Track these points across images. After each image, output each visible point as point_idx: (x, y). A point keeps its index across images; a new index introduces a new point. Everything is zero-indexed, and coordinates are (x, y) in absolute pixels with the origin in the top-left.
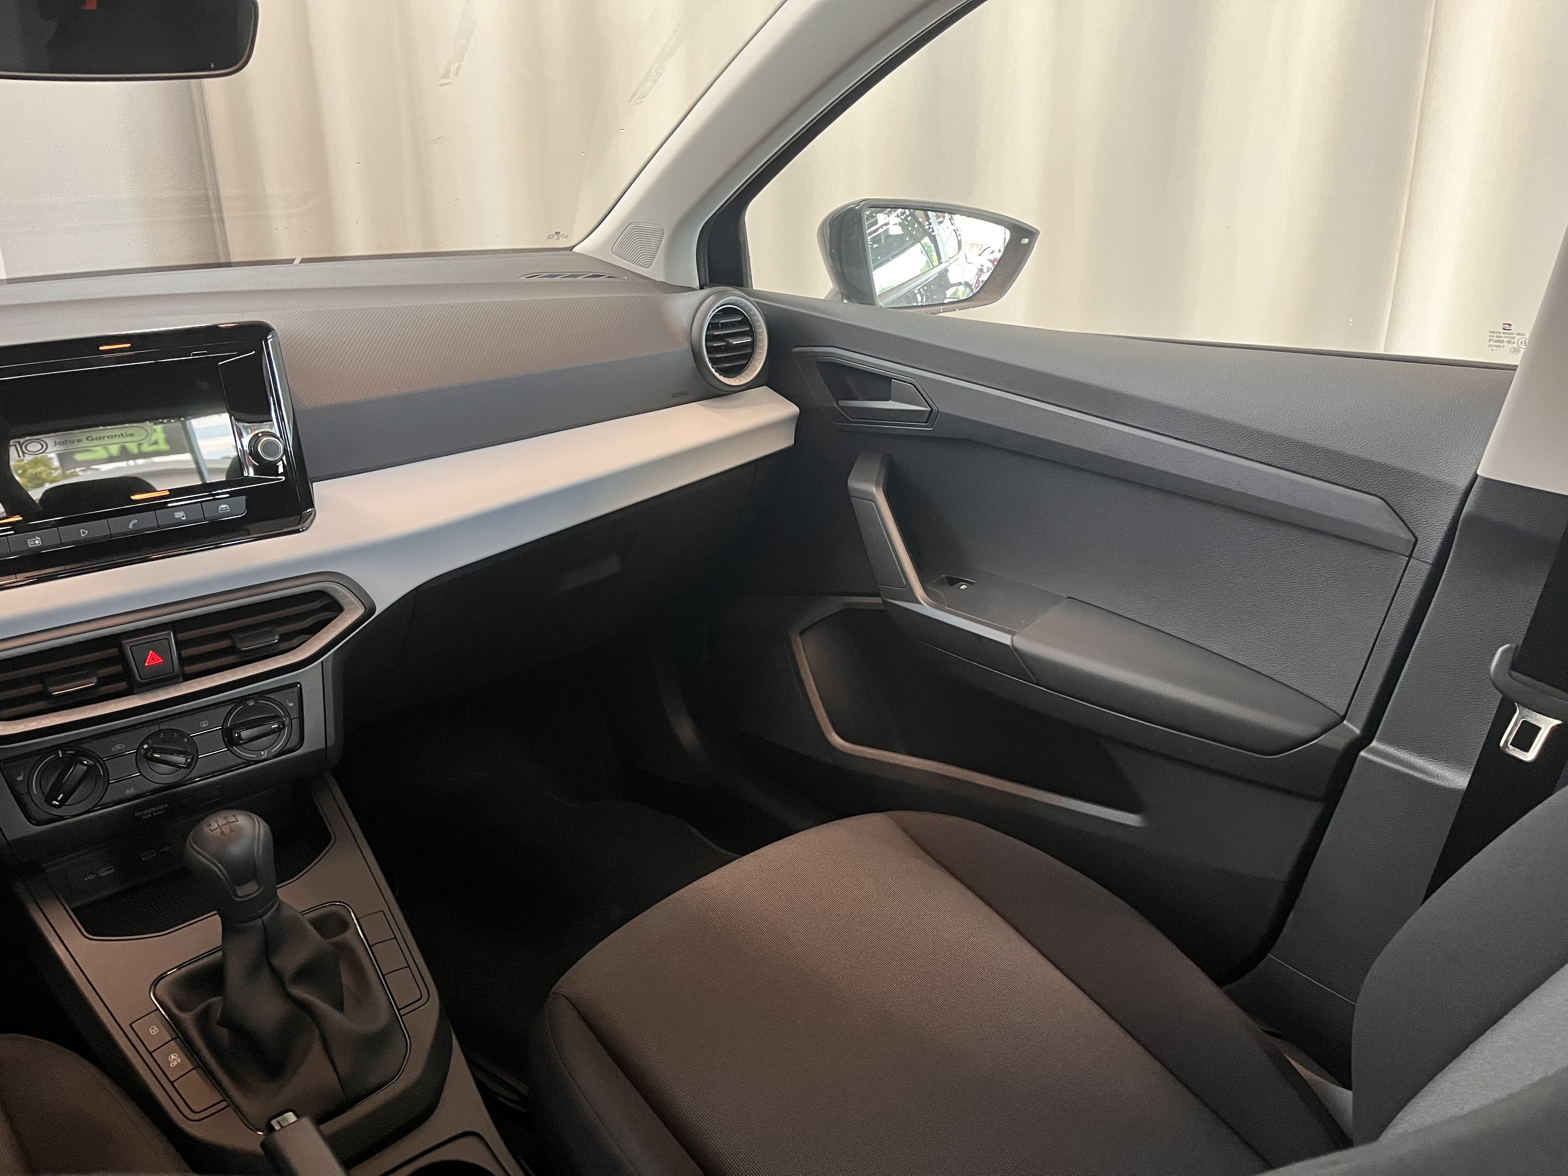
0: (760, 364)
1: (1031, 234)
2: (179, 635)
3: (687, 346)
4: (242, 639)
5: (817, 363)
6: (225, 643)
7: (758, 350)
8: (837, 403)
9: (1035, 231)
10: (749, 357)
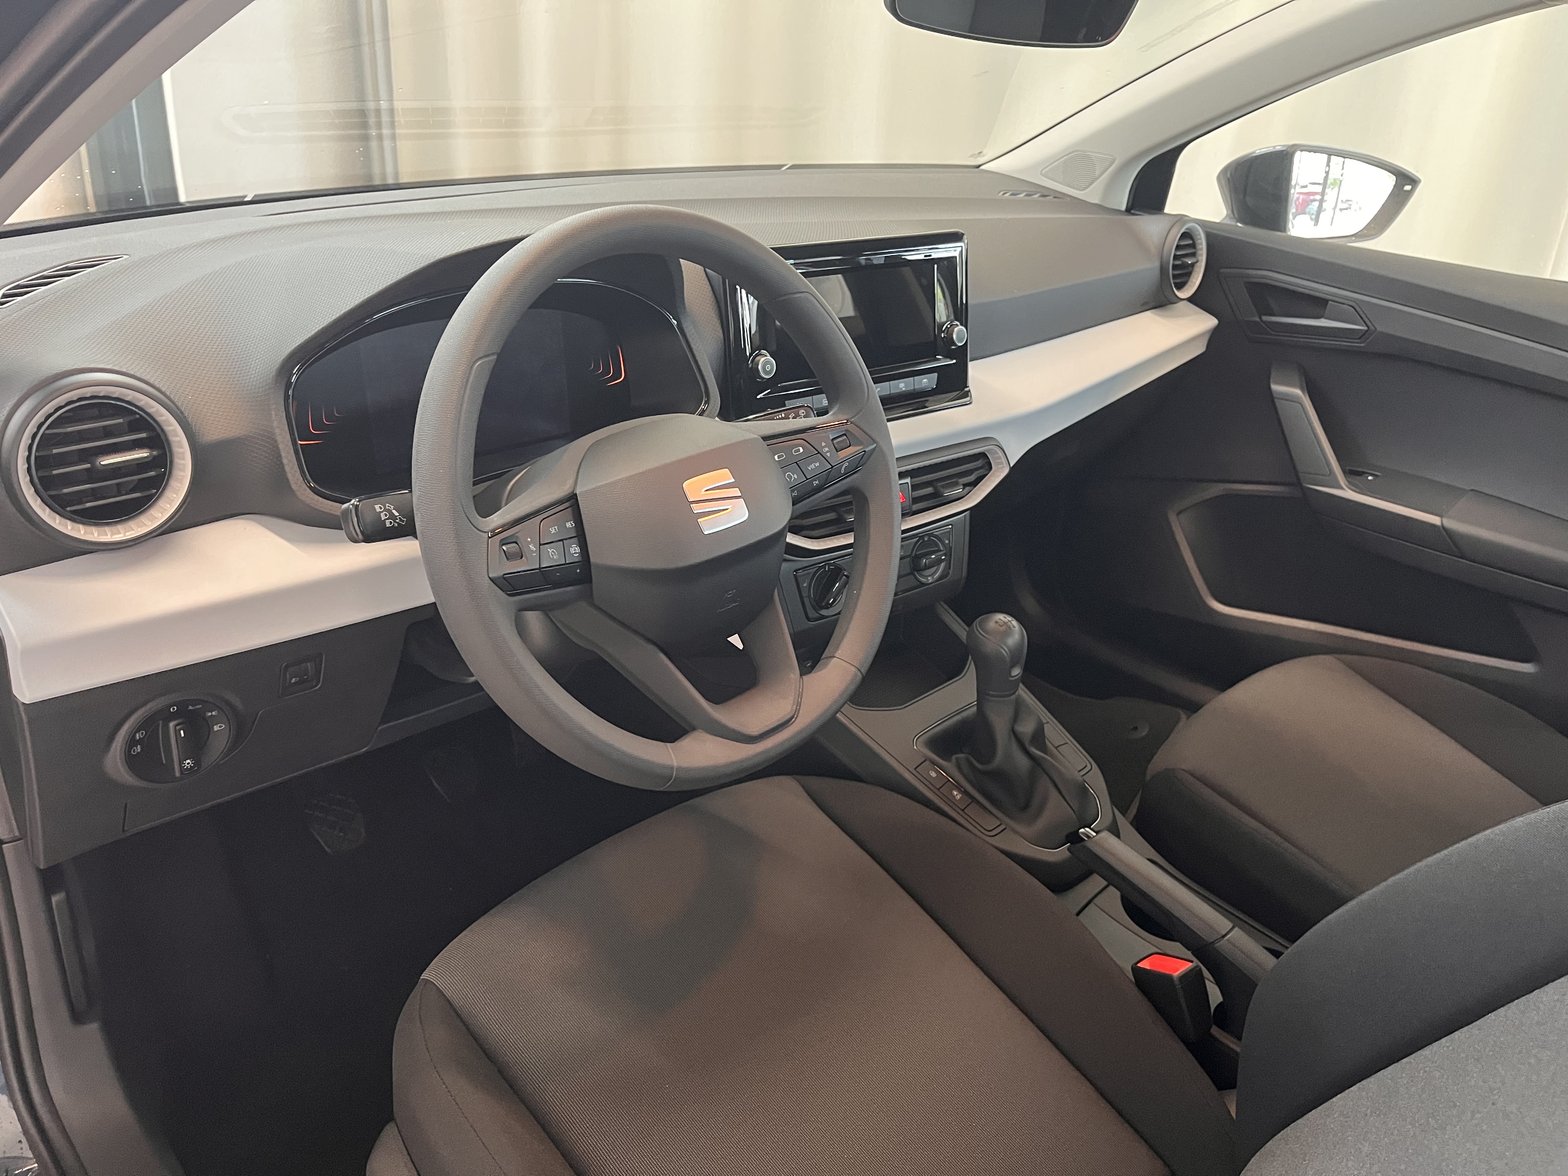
0: (1197, 280)
1: (1413, 181)
2: (913, 480)
3: (1157, 264)
4: (943, 487)
5: (1248, 283)
6: (929, 490)
7: (1196, 269)
8: (1260, 318)
9: (1416, 179)
10: (1189, 275)
